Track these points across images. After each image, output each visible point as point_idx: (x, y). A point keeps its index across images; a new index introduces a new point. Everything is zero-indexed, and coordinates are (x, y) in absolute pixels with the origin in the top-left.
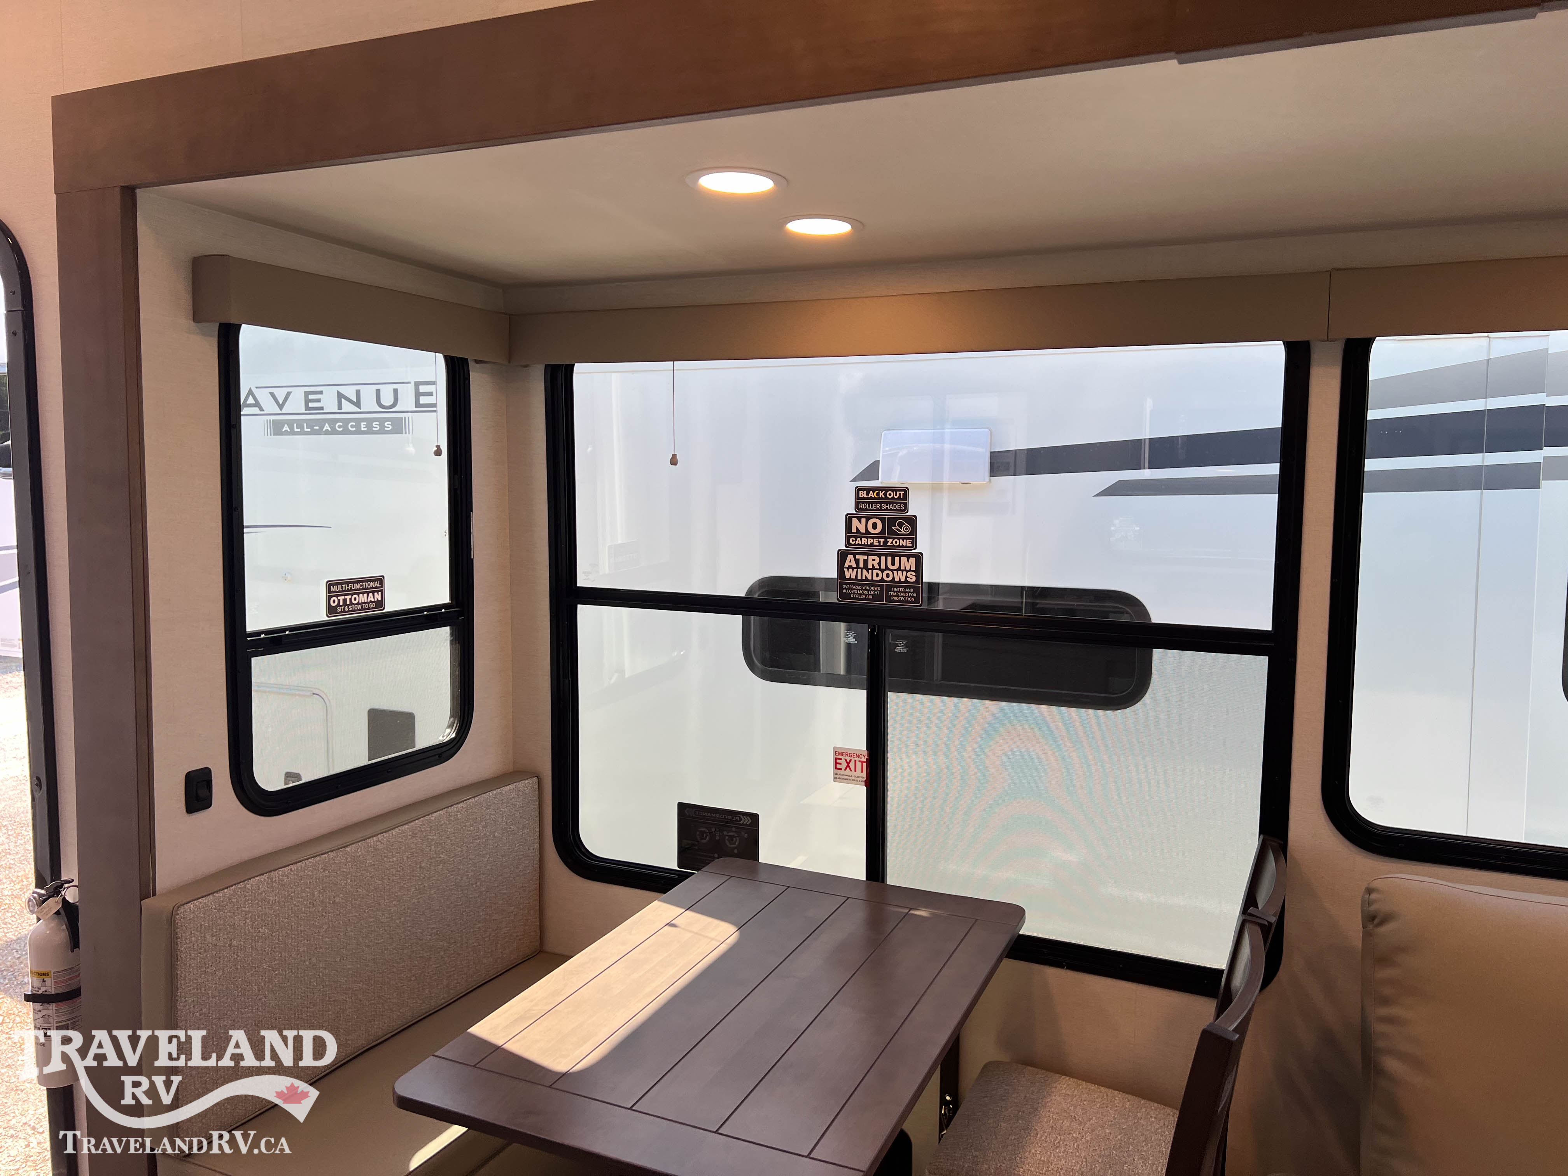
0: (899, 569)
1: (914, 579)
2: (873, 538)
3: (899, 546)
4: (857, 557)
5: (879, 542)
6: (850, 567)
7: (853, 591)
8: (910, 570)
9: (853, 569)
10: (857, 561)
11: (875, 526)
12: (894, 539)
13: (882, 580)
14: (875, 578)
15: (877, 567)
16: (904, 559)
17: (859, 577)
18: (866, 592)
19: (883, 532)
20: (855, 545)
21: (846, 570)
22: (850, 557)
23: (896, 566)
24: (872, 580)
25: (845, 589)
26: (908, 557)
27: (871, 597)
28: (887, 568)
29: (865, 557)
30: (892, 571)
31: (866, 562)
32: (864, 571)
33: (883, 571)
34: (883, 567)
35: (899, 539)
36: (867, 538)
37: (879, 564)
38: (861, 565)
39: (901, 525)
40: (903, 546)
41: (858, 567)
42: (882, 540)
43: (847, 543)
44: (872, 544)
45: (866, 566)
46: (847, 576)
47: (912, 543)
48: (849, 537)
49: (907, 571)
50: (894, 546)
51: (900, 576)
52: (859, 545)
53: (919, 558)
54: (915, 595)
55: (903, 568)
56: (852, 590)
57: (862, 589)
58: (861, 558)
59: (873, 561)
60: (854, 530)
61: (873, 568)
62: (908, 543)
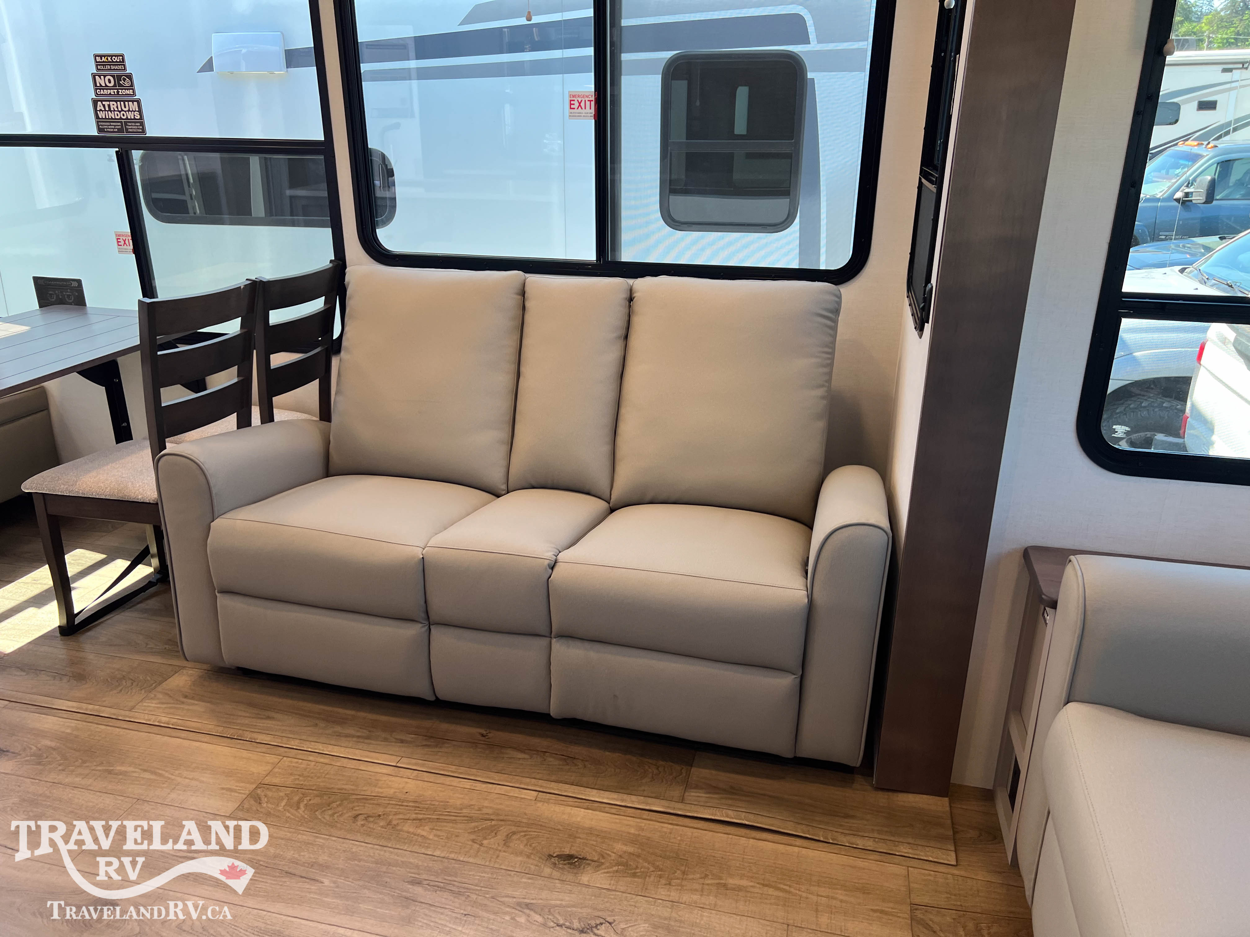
0: (129, 111)
1: (139, 117)
2: (110, 89)
3: (126, 95)
4: (104, 103)
5: (114, 92)
6: (101, 110)
7: (106, 127)
8: (136, 111)
9: (103, 111)
10: (104, 106)
11: (110, 81)
12: (122, 89)
13: (121, 118)
14: (117, 117)
15: (116, 109)
16: (131, 103)
17: (107, 117)
18: (113, 127)
19: (115, 85)
20: (100, 94)
21: (98, 112)
22: (99, 103)
23: (127, 109)
24: (116, 119)
25: (101, 125)
26: (133, 101)
27: (116, 130)
28: (122, 110)
29: (108, 103)
30: (125, 111)
31: (109, 106)
32: (109, 112)
33: (120, 112)
34: (120, 109)
35: (125, 89)
36: (107, 89)
37: (117, 107)
38: (107, 109)
39: (124, 80)
40: (128, 95)
41: (105, 110)
42: (116, 91)
43: (96, 94)
44: (110, 94)
45: (110, 110)
46: (101, 117)
47: (133, 92)
48: (96, 89)
49: (134, 111)
50: (123, 95)
51: (130, 115)
52: (102, 94)
53: (138, 102)
54: (141, 127)
55: (131, 110)
56: (105, 125)
57: (110, 125)
58: (106, 103)
59: (113, 105)
60: (98, 85)
61: (114, 111)
62: (131, 92)
